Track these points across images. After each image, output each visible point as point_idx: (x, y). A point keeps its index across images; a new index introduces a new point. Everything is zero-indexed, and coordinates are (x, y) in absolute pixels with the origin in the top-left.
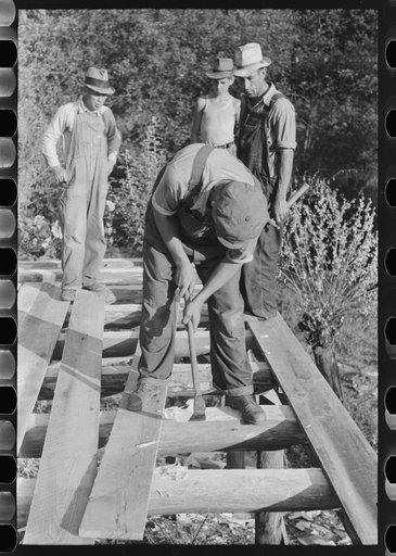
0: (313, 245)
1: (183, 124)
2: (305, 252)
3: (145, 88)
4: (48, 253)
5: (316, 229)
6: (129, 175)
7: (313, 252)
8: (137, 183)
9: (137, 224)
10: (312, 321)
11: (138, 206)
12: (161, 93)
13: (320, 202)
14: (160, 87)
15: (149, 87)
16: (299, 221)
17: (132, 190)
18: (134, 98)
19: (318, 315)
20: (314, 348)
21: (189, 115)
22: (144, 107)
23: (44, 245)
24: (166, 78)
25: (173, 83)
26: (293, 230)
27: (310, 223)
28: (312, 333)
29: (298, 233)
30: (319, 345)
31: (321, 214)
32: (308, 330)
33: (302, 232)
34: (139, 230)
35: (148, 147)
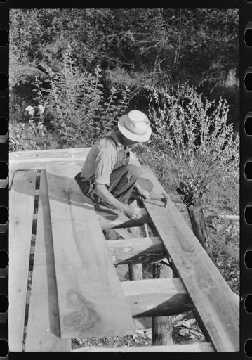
0: (186, 134)
1: (90, 47)
2: (179, 139)
3: (65, 23)
5: (188, 123)
6: (53, 86)
7: (186, 139)
8: (59, 92)
9: (61, 121)
10: (186, 188)
11: (61, 108)
12: (76, 26)
13: (191, 104)
14: (75, 22)
15: (67, 22)
16: (175, 117)
17: (56, 97)
18: (58, 30)
19: (190, 183)
20: (188, 206)
21: (96, 41)
22: (64, 36)
24: (79, 15)
25: (84, 19)
26: (171, 124)
27: (183, 118)
28: (186, 195)
29: (175, 126)
30: (191, 204)
31: (191, 111)
32: (184, 194)
33: (178, 125)
34: (62, 125)
35: (65, 65)
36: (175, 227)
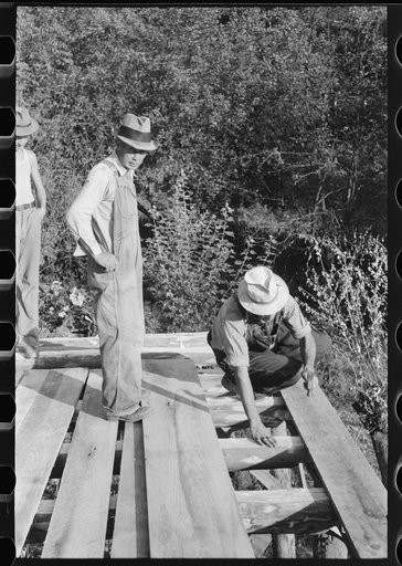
0: (368, 313)
1: (215, 174)
2: (357, 320)
3: (177, 137)
4: (65, 323)
5: (370, 295)
6: (157, 234)
7: (367, 321)
8: (165, 242)
9: (166, 288)
10: (369, 402)
11: (167, 267)
12: (193, 142)
13: (375, 264)
14: (193, 136)
15: (180, 136)
16: (350, 286)
17: (160, 250)
18: (165, 148)
19: (376, 394)
20: (372, 434)
21: (223, 164)
22: (175, 157)
23: (61, 315)
24: (199, 126)
25: (206, 132)
26: (343, 297)
27: (362, 288)
28: (369, 415)
29: (350, 299)
30: (378, 429)
31: (376, 276)
32: (365, 412)
33: (354, 298)
34: (168, 294)
35: (178, 202)
36: (351, 472)
